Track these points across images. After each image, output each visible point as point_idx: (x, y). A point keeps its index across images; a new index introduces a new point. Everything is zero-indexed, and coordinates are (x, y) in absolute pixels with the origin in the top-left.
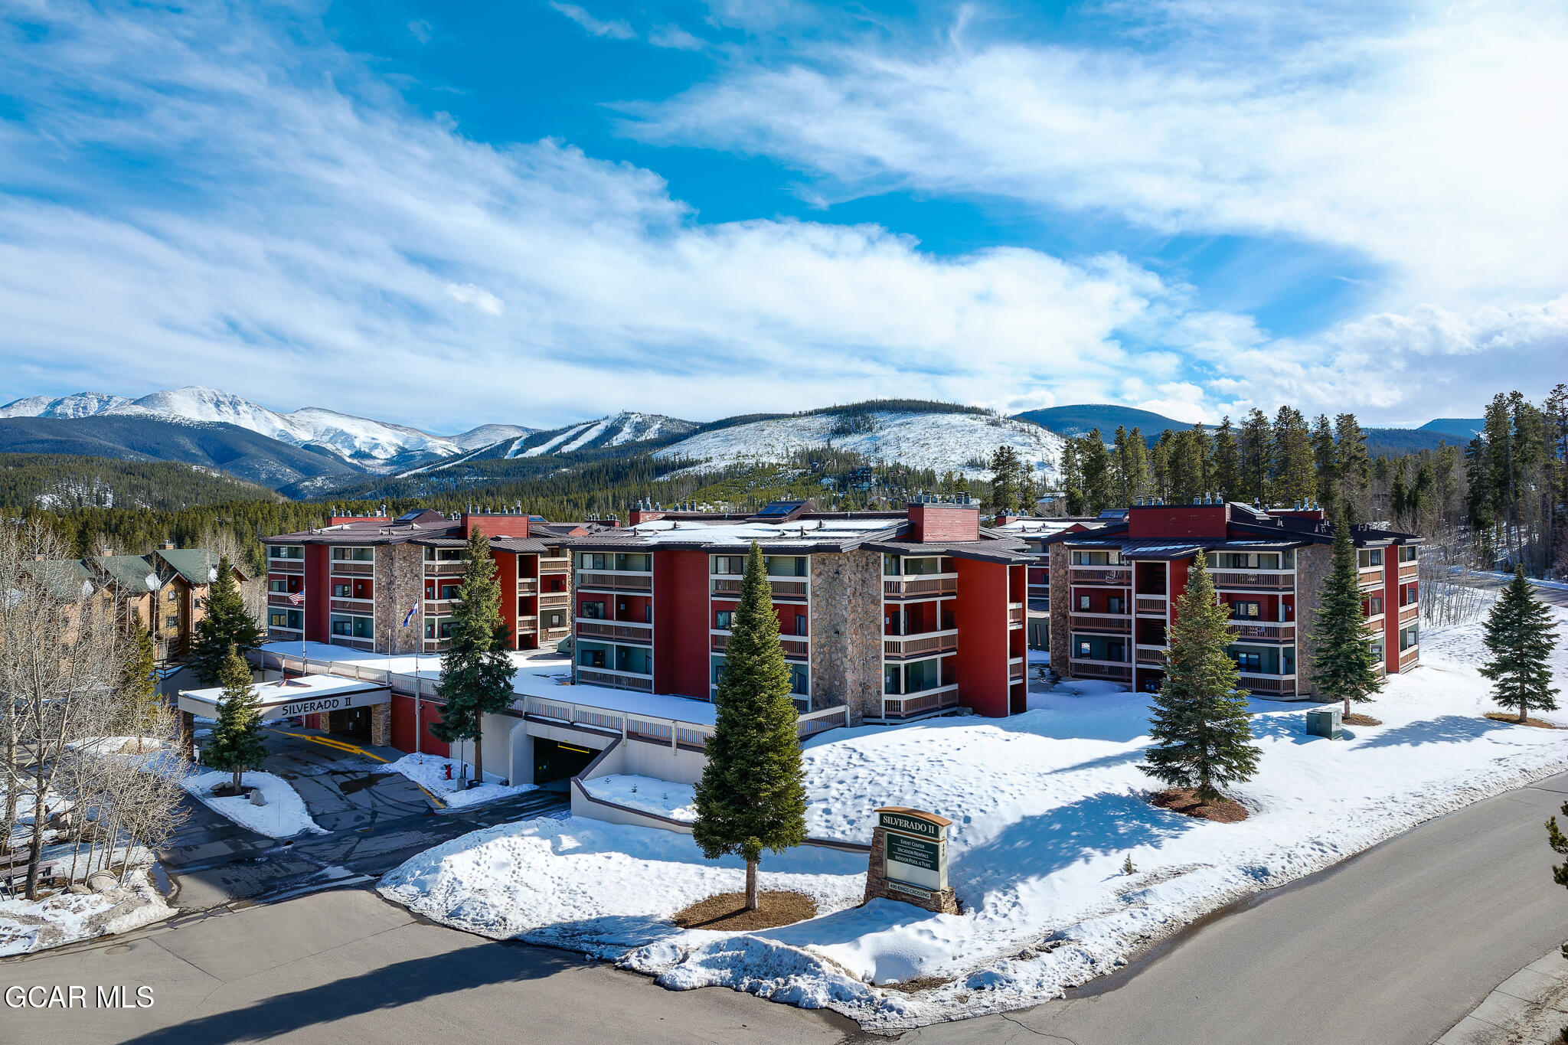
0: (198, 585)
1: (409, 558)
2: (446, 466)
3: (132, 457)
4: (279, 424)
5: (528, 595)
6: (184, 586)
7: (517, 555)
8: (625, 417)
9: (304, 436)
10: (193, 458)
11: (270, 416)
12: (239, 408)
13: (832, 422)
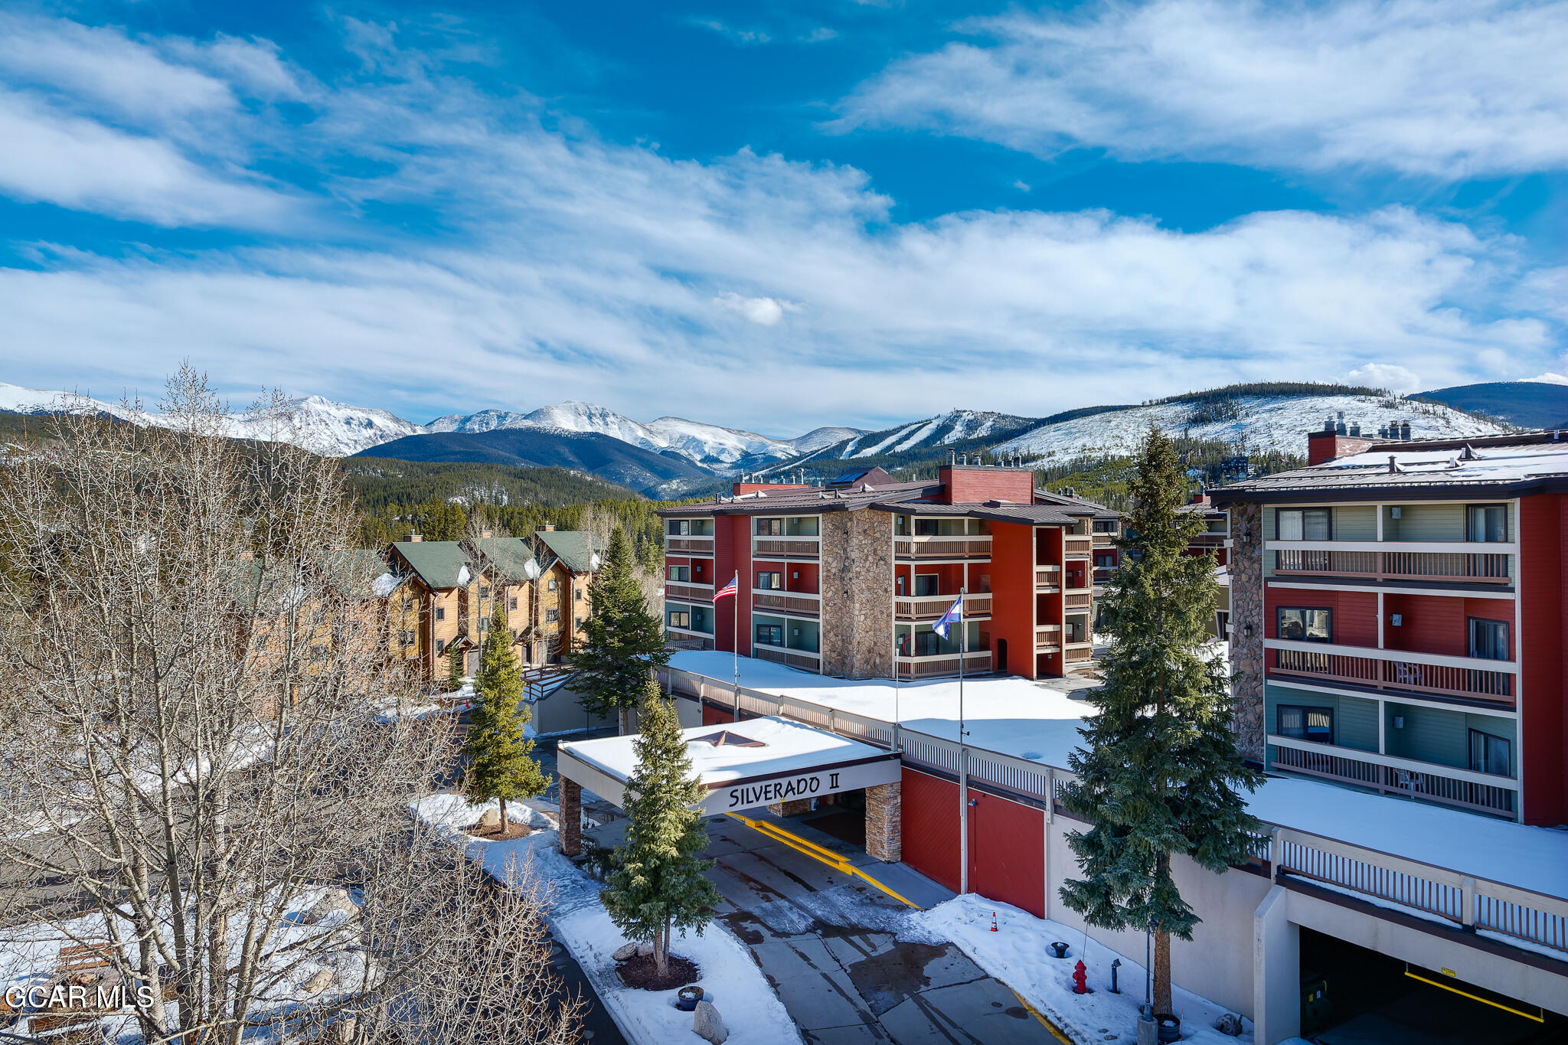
0: (579, 573)
1: (871, 533)
2: (787, 468)
3: (522, 465)
4: (641, 433)
5: (1048, 591)
6: (566, 574)
7: (1034, 528)
8: (957, 415)
9: (662, 443)
10: (572, 465)
11: (633, 426)
12: (608, 419)
13: (1187, 411)
